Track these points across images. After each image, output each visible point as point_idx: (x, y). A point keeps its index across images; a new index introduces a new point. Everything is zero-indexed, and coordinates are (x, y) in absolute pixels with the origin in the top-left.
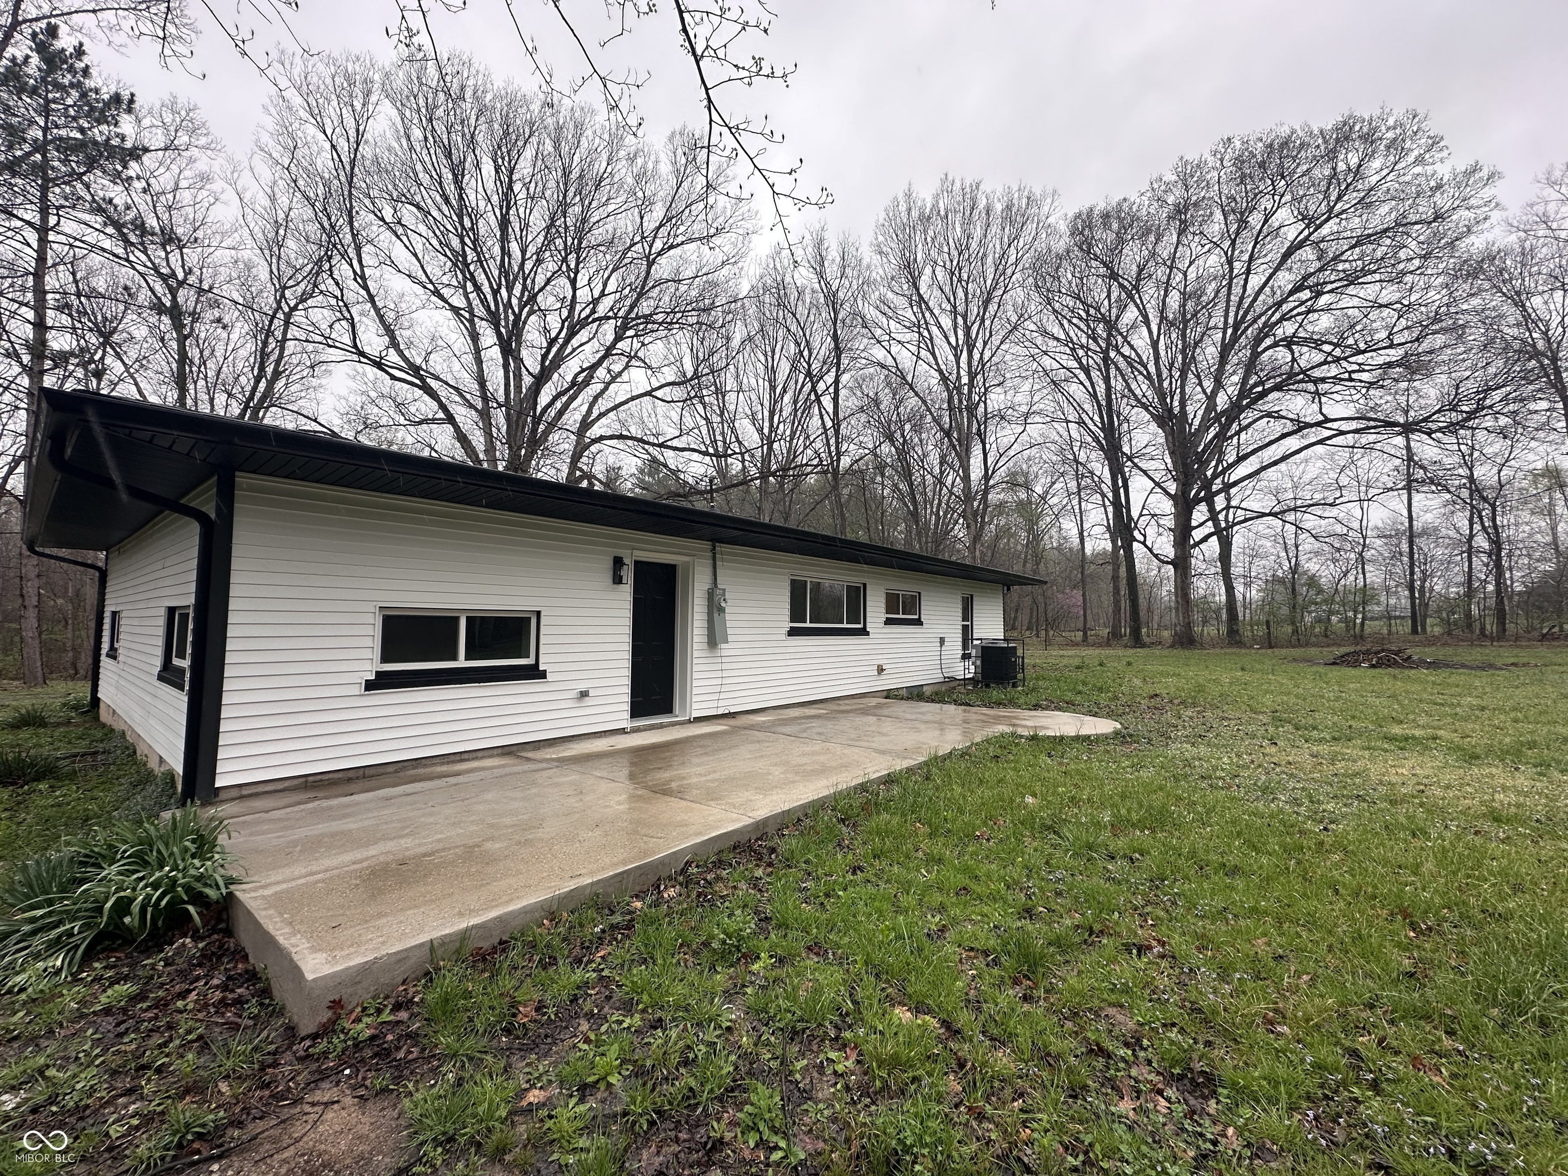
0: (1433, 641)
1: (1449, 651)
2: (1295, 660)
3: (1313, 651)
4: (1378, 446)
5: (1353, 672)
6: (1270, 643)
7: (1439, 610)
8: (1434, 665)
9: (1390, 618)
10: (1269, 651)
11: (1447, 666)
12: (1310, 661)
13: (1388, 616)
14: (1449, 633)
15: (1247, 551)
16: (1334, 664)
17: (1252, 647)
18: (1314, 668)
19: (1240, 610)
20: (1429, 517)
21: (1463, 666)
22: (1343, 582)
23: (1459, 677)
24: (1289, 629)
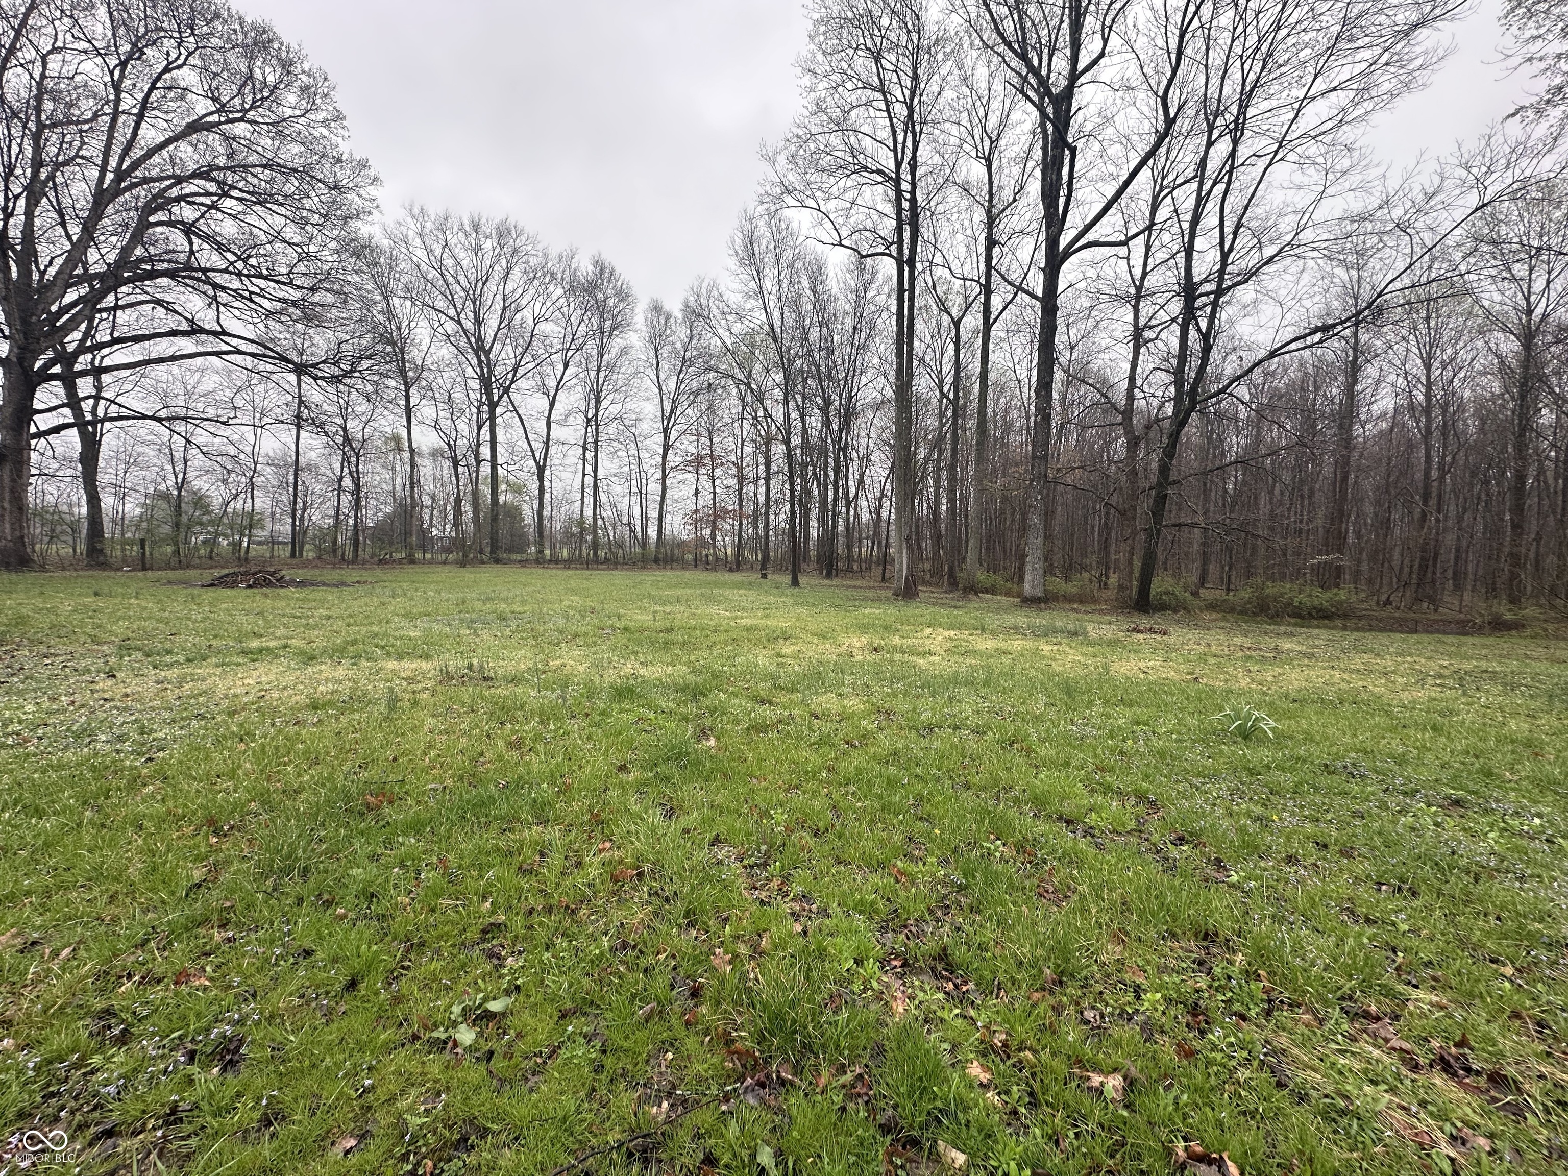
0: (306, 564)
1: (317, 572)
2: (169, 582)
3: (192, 573)
4: (274, 377)
5: (229, 592)
6: (143, 565)
7: (314, 537)
8: (302, 584)
9: (273, 543)
10: (140, 574)
11: (312, 585)
12: (187, 583)
13: (272, 541)
14: (319, 558)
15: (123, 456)
16: (212, 585)
17: (119, 569)
18: (190, 590)
19: (107, 526)
20: (313, 455)
21: (324, 584)
22: (232, 504)
23: (318, 593)
24: (169, 549)
